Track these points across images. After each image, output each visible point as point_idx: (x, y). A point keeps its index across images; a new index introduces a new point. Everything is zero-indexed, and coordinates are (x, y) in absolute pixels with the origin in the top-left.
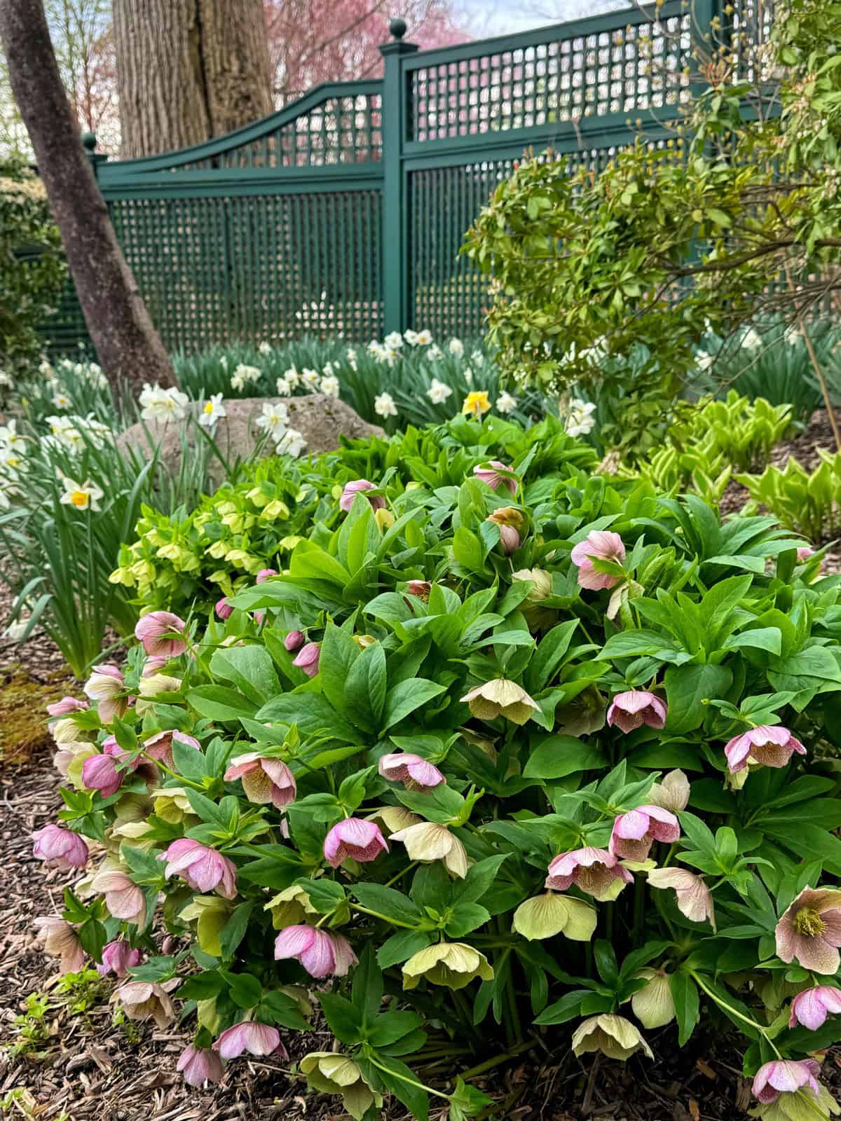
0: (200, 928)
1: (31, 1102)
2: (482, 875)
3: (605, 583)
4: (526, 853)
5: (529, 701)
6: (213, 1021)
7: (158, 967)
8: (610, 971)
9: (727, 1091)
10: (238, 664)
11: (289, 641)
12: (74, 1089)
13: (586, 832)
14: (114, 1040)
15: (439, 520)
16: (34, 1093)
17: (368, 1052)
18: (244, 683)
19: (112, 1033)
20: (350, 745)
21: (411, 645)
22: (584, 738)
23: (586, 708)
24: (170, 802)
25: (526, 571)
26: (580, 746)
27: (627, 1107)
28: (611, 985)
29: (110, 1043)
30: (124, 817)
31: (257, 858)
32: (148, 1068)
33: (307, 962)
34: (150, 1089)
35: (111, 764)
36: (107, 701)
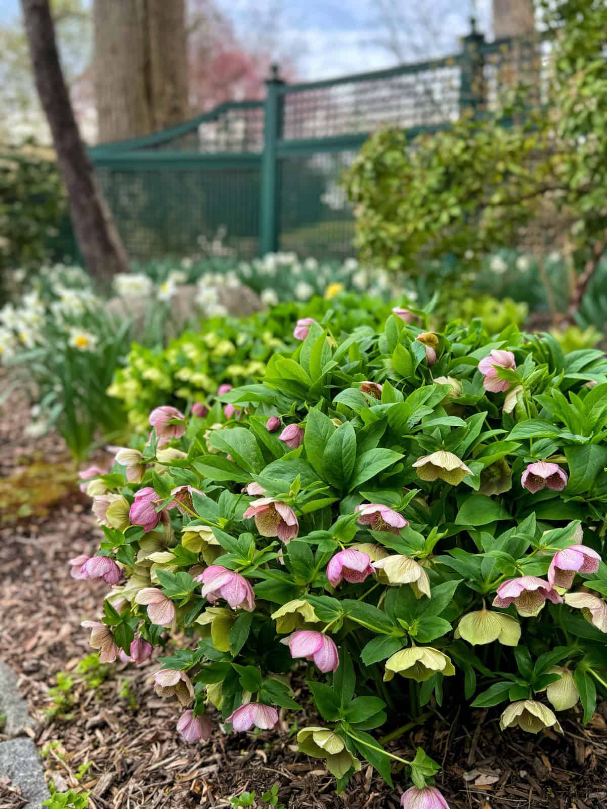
0: (213, 631)
1: (62, 751)
2: (441, 595)
3: (503, 387)
4: (467, 580)
5: (465, 467)
6: (219, 700)
7: (182, 659)
8: (527, 668)
9: (567, 749)
10: (229, 441)
11: (269, 424)
12: (94, 741)
13: (521, 565)
14: (121, 707)
15: (365, 346)
16: (64, 744)
17: (345, 727)
18: (234, 454)
19: (118, 701)
20: (326, 497)
21: (371, 425)
22: (493, 497)
23: (493, 476)
24: (195, 535)
25: (443, 378)
26: (491, 503)
27: (499, 760)
28: (527, 679)
29: (117, 709)
30: (146, 549)
31: (264, 580)
32: (146, 727)
33: (318, 661)
34: (149, 743)
35: (152, 507)
36: (133, 466)
